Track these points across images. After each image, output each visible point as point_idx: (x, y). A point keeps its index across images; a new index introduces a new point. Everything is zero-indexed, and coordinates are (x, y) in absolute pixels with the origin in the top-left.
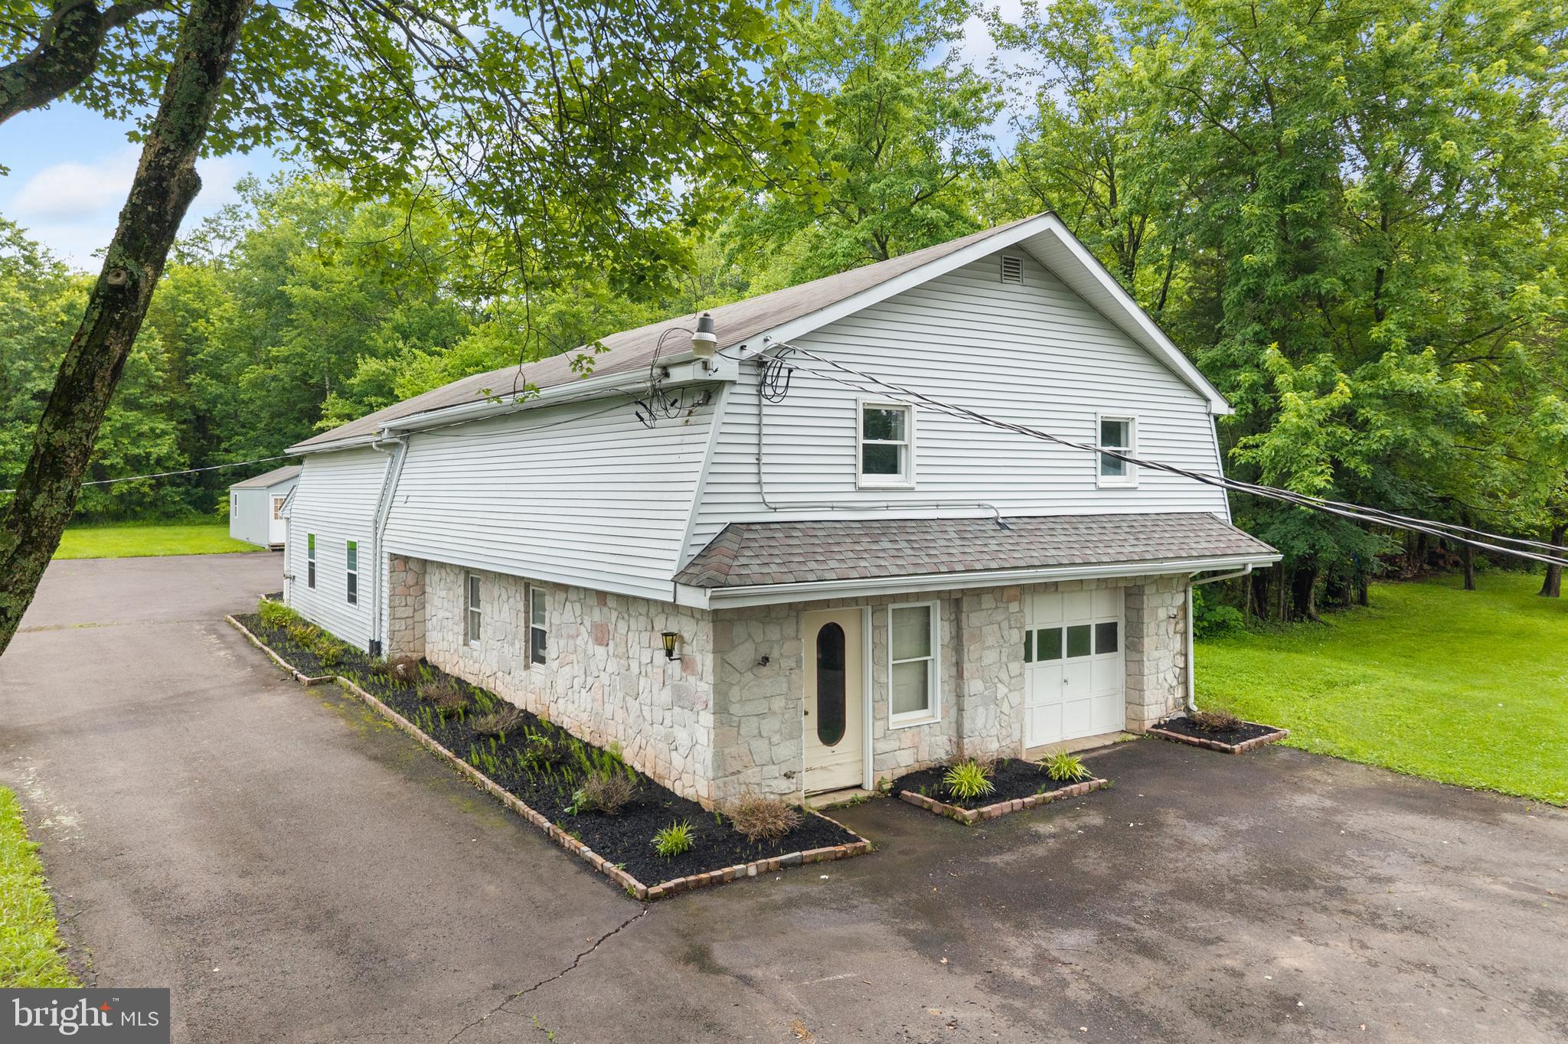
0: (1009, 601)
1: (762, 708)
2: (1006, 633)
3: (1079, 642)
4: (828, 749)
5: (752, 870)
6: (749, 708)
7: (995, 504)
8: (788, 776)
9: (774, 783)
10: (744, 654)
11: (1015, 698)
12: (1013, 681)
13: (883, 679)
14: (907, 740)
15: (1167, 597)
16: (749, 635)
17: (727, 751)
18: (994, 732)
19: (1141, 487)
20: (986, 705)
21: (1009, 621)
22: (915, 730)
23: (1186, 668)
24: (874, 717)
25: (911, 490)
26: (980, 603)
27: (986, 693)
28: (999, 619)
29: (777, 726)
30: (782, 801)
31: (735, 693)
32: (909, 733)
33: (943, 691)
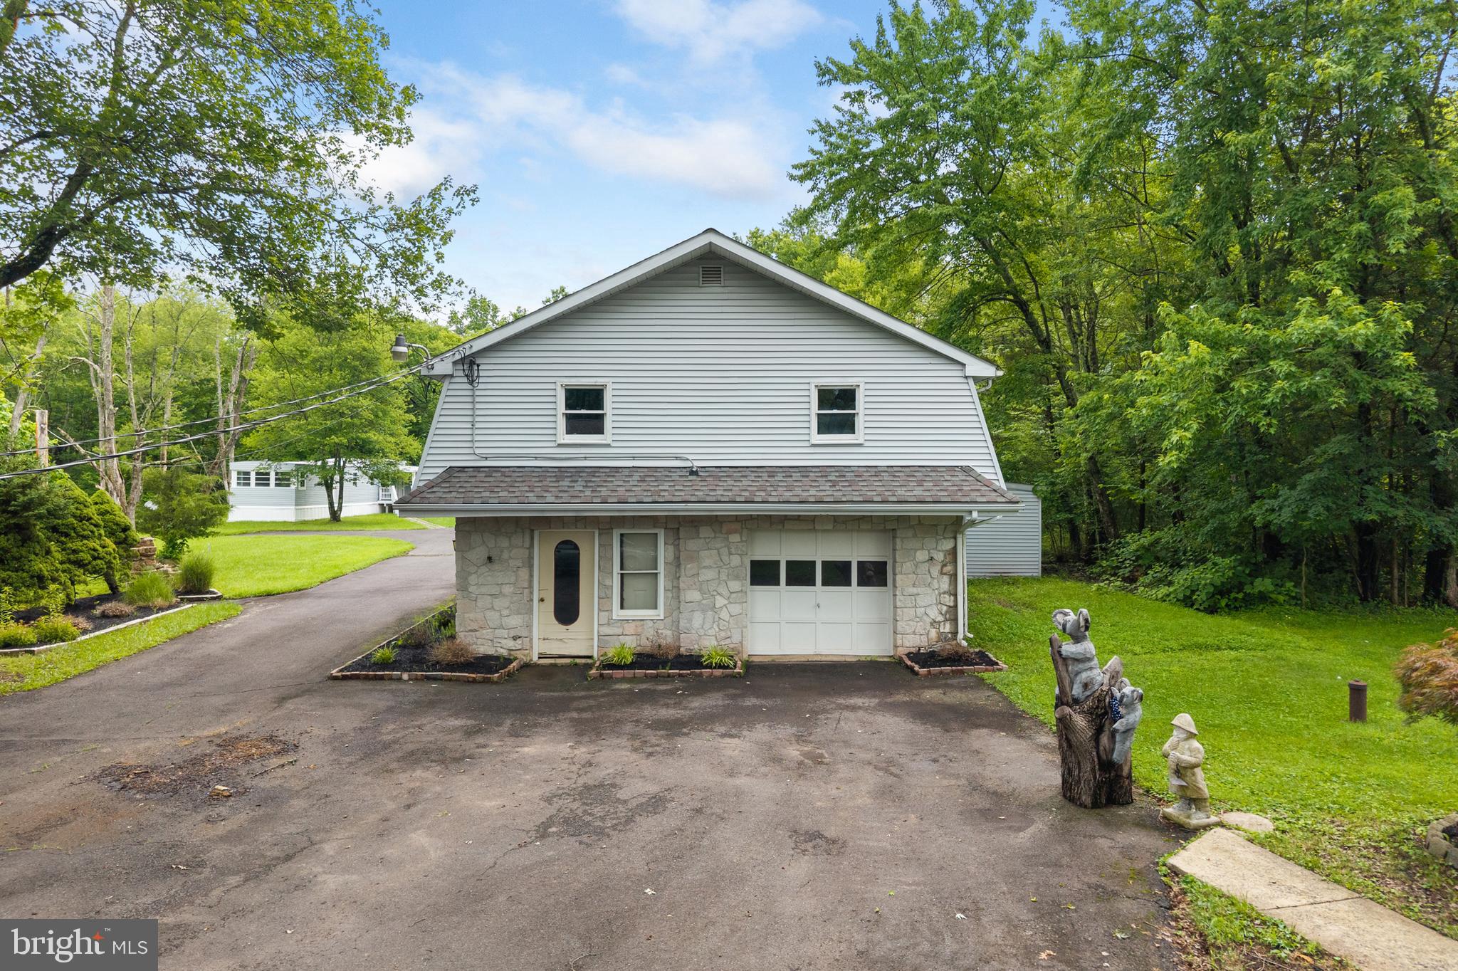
0: (730, 532)
1: (495, 590)
2: (725, 558)
3: (837, 574)
4: (564, 627)
5: (405, 676)
6: (484, 590)
7: (690, 457)
8: (515, 638)
9: (504, 642)
10: (479, 554)
11: (736, 609)
12: (734, 595)
13: (608, 583)
14: (630, 629)
15: (930, 542)
16: (484, 542)
17: (466, 615)
18: (711, 632)
19: (867, 444)
20: (704, 611)
21: (729, 548)
22: (639, 623)
23: (956, 606)
24: (599, 610)
25: (608, 446)
26: (698, 533)
27: (704, 602)
28: (718, 546)
29: (507, 604)
30: (510, 655)
31: (473, 579)
32: (633, 625)
33: (666, 597)
